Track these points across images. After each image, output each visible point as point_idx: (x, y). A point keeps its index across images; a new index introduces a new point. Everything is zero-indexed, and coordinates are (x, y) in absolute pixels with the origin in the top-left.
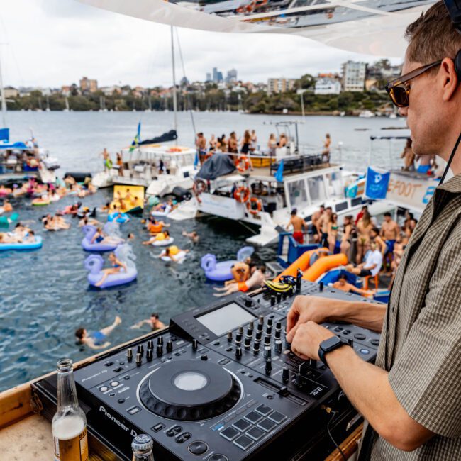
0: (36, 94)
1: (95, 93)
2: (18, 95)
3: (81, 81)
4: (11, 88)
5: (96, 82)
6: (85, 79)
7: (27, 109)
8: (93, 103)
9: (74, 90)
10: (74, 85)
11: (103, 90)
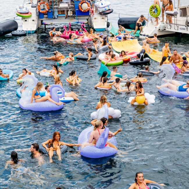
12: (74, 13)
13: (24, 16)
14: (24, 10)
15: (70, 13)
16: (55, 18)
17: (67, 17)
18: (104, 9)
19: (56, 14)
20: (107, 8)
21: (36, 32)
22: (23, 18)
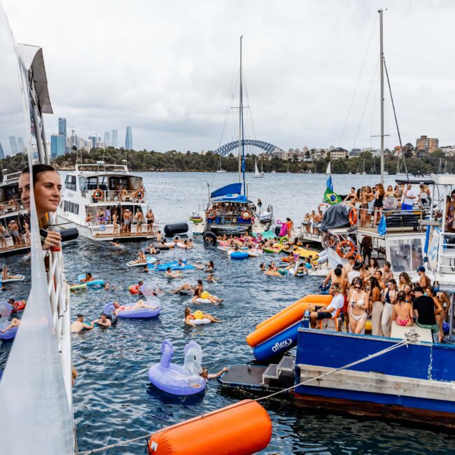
0: (367, 155)
1: (431, 155)
2: (347, 157)
3: (418, 141)
4: (341, 150)
5: (437, 141)
6: (424, 138)
7: (354, 173)
8: (427, 166)
9: (408, 151)
10: (409, 144)
11: (444, 150)
12: (238, 220)
13: (196, 220)
14: (196, 215)
15: (234, 220)
16: (222, 224)
17: (232, 223)
18: (263, 219)
19: (223, 220)
20: (266, 218)
21: (203, 234)
22: (195, 222)
